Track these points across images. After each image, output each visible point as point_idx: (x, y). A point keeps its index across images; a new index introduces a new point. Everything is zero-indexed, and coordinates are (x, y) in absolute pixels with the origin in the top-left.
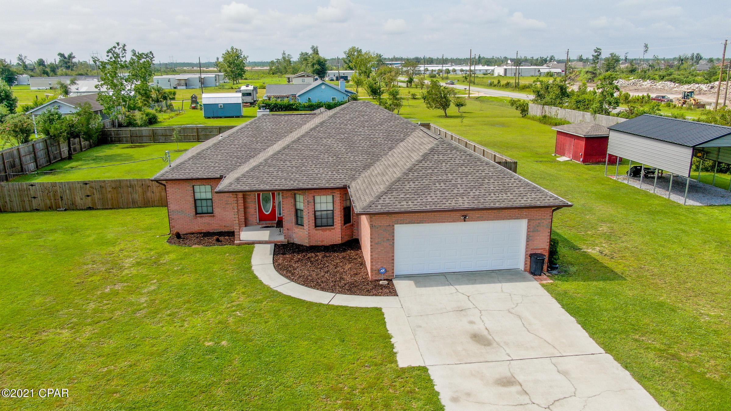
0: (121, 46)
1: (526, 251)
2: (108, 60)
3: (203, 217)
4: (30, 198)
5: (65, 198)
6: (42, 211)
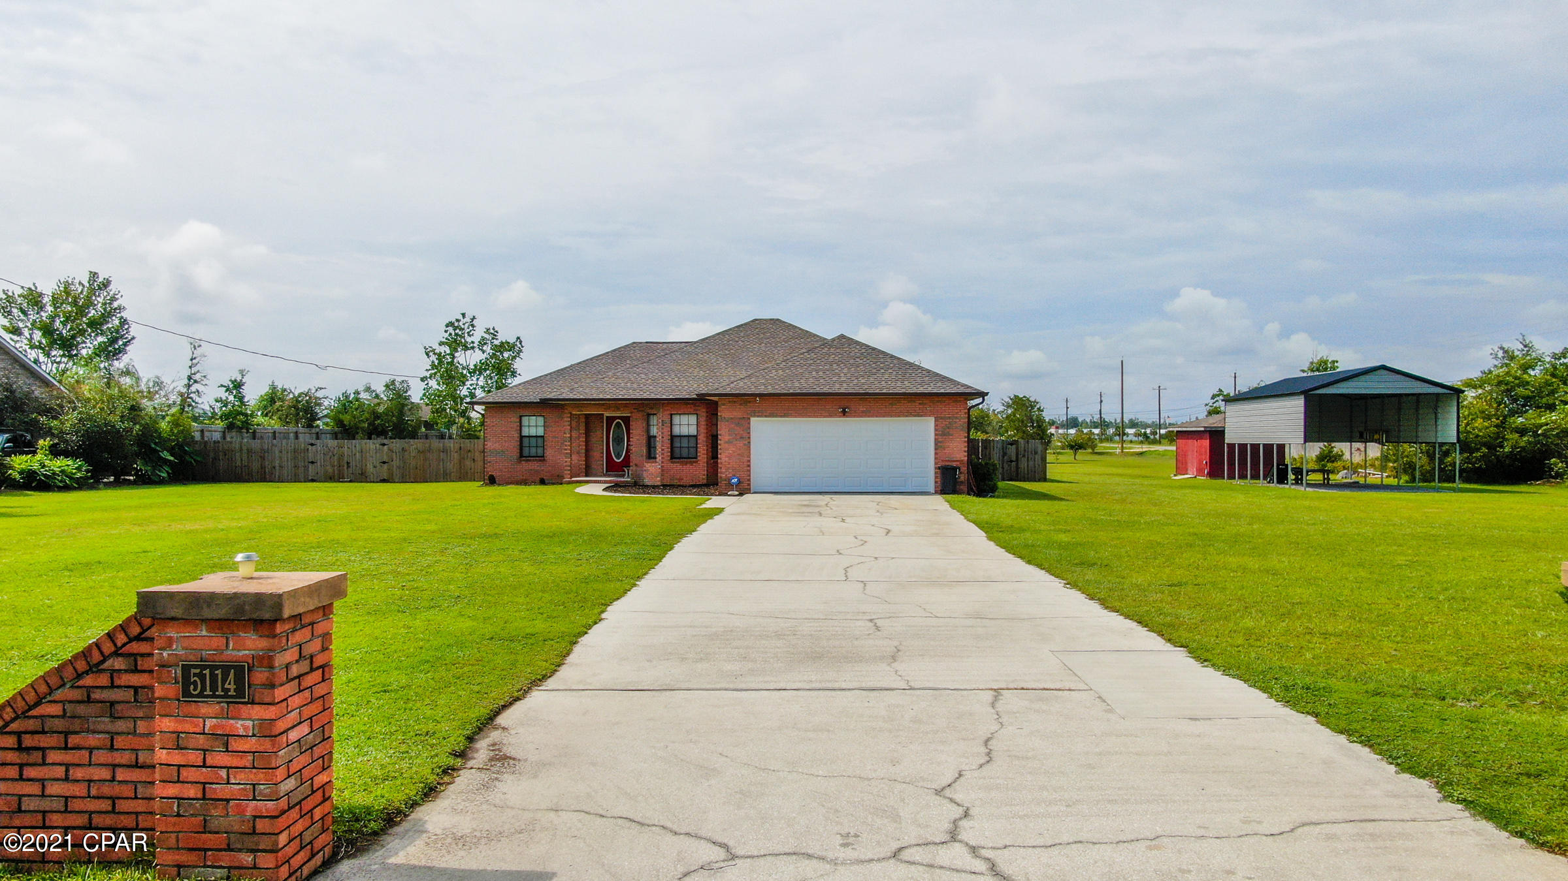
0: (468, 319)
1: (936, 464)
2: (447, 339)
3: (530, 461)
4: (306, 464)
5: (353, 464)
6: (319, 481)
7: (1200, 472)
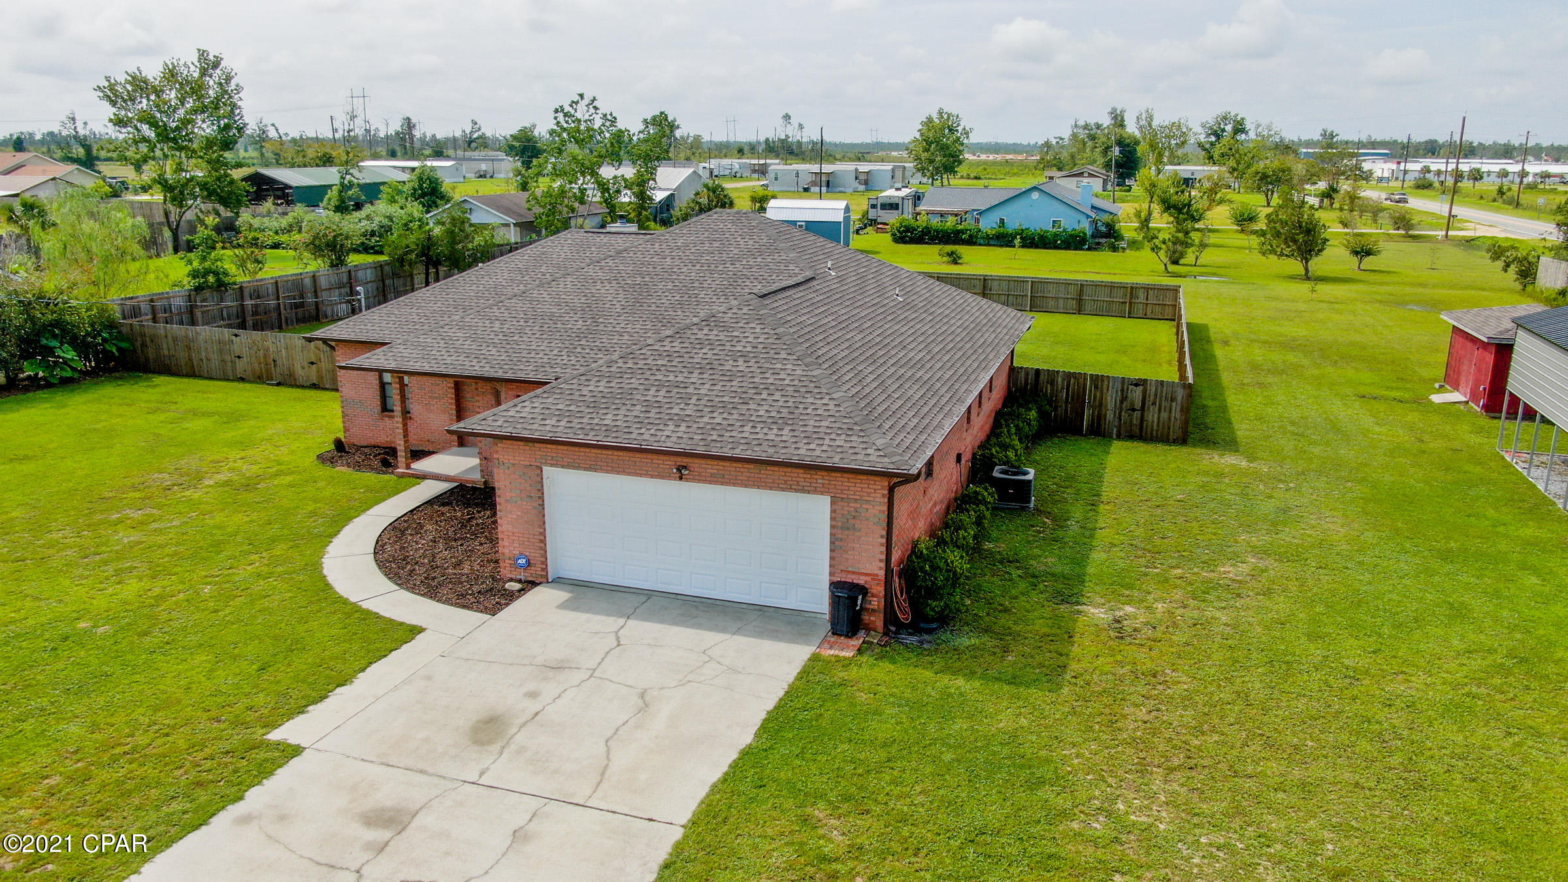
0: (586, 101)
1: (831, 574)
4: (233, 358)
5: (280, 362)
6: (249, 382)
7: (1474, 397)
